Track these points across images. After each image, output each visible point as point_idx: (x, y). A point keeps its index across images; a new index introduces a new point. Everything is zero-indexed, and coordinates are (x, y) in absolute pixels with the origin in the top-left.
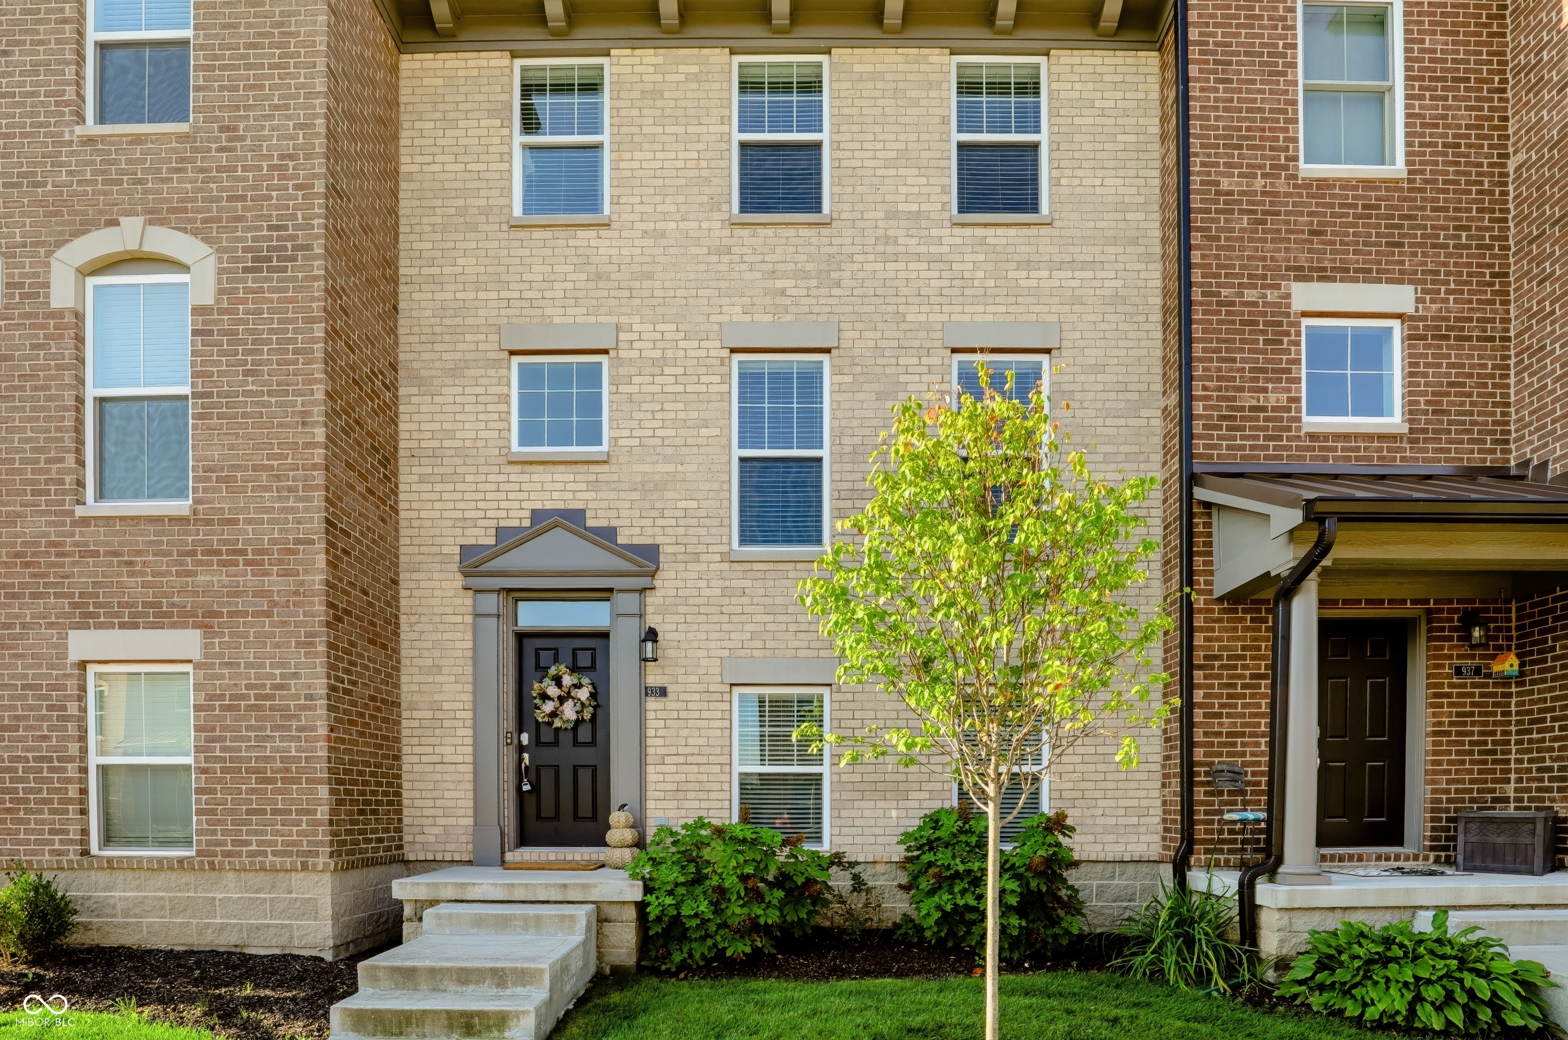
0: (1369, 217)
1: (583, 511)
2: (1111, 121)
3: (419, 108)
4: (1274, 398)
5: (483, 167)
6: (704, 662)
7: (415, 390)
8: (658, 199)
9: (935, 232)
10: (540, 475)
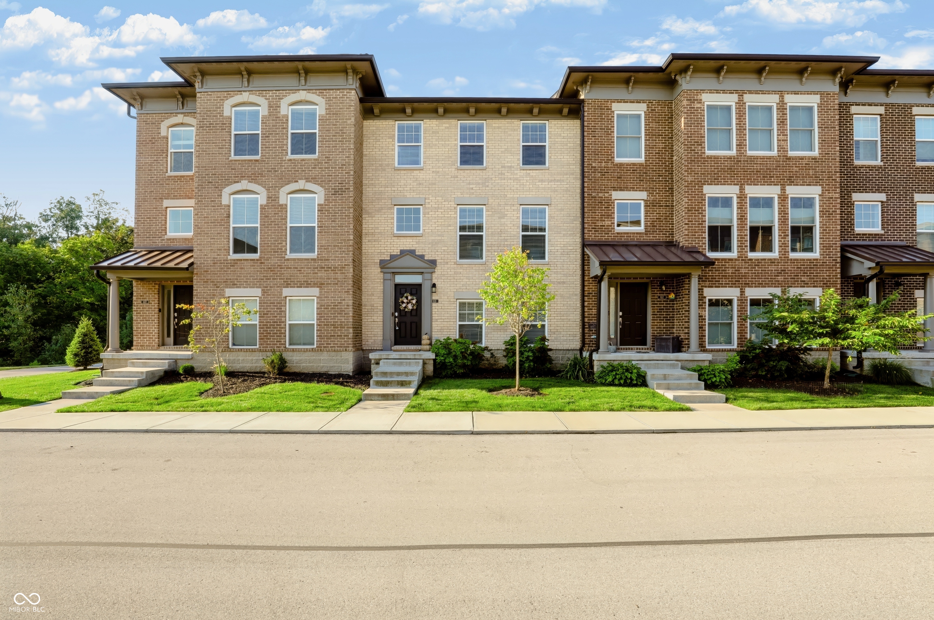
0: (634, 173)
1: (415, 250)
2: (566, 140)
3: (369, 136)
4: (607, 223)
5: (387, 153)
6: (449, 293)
7: (367, 216)
8: (437, 162)
9: (515, 172)
10: (403, 240)
